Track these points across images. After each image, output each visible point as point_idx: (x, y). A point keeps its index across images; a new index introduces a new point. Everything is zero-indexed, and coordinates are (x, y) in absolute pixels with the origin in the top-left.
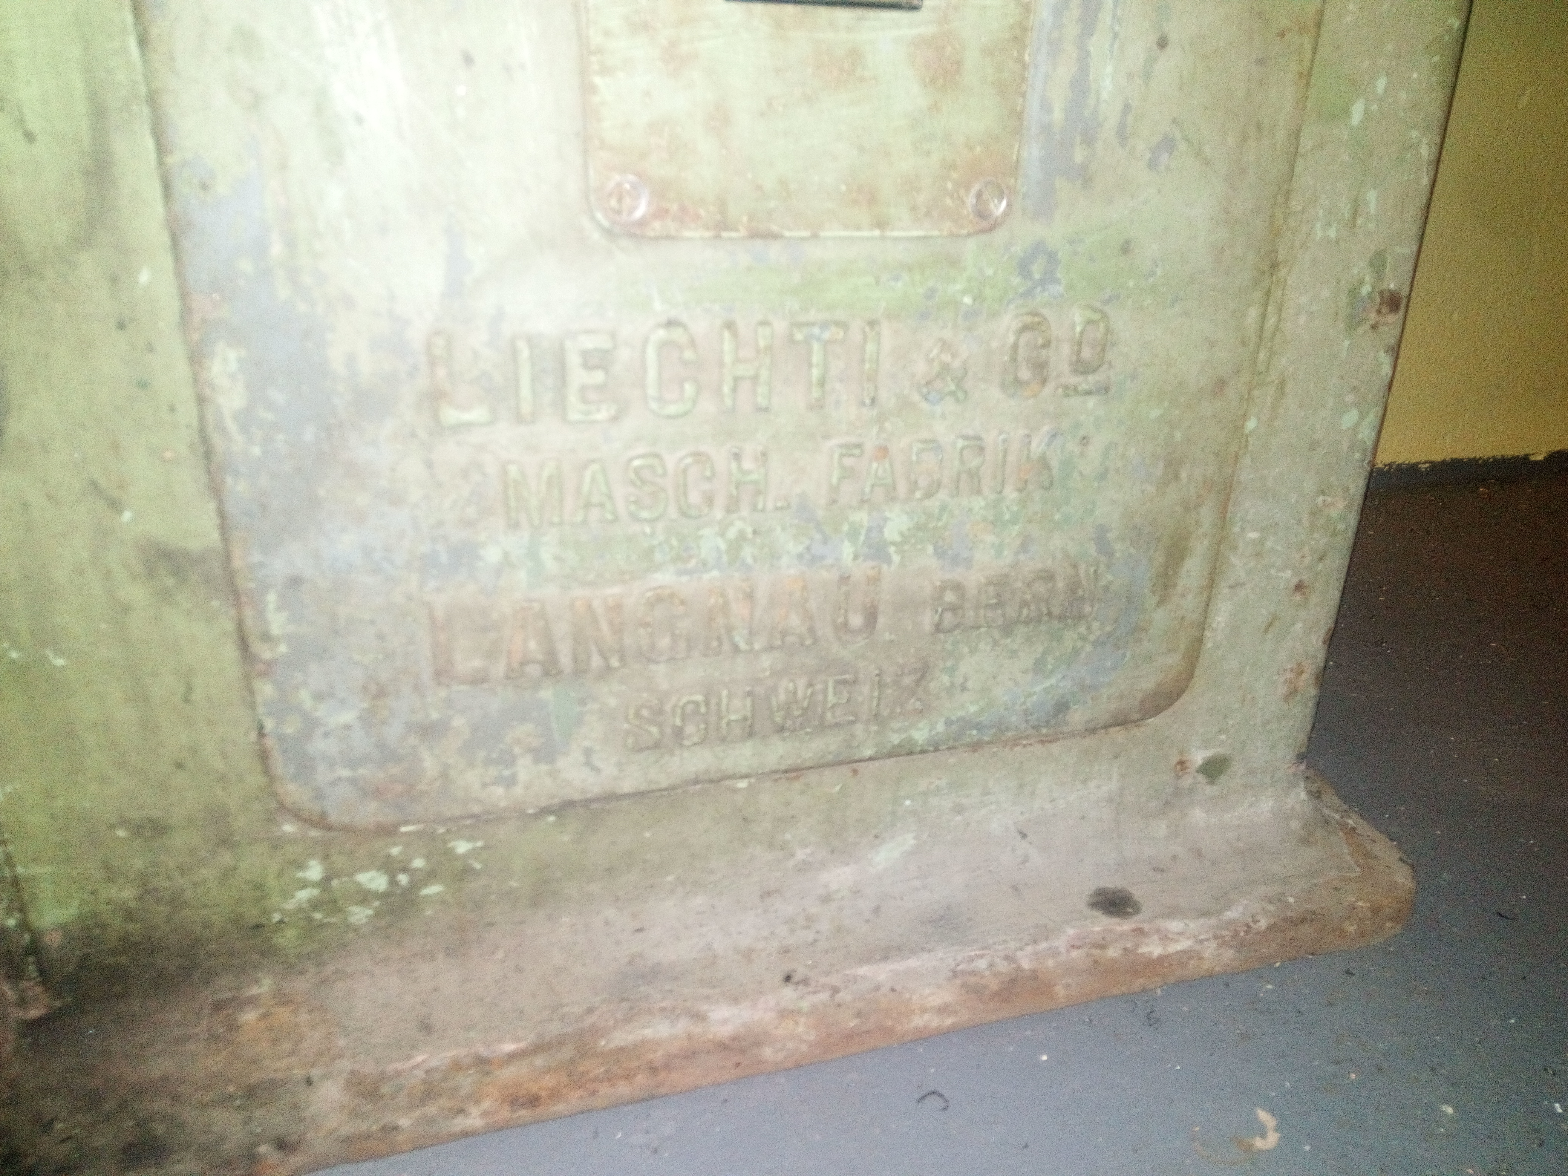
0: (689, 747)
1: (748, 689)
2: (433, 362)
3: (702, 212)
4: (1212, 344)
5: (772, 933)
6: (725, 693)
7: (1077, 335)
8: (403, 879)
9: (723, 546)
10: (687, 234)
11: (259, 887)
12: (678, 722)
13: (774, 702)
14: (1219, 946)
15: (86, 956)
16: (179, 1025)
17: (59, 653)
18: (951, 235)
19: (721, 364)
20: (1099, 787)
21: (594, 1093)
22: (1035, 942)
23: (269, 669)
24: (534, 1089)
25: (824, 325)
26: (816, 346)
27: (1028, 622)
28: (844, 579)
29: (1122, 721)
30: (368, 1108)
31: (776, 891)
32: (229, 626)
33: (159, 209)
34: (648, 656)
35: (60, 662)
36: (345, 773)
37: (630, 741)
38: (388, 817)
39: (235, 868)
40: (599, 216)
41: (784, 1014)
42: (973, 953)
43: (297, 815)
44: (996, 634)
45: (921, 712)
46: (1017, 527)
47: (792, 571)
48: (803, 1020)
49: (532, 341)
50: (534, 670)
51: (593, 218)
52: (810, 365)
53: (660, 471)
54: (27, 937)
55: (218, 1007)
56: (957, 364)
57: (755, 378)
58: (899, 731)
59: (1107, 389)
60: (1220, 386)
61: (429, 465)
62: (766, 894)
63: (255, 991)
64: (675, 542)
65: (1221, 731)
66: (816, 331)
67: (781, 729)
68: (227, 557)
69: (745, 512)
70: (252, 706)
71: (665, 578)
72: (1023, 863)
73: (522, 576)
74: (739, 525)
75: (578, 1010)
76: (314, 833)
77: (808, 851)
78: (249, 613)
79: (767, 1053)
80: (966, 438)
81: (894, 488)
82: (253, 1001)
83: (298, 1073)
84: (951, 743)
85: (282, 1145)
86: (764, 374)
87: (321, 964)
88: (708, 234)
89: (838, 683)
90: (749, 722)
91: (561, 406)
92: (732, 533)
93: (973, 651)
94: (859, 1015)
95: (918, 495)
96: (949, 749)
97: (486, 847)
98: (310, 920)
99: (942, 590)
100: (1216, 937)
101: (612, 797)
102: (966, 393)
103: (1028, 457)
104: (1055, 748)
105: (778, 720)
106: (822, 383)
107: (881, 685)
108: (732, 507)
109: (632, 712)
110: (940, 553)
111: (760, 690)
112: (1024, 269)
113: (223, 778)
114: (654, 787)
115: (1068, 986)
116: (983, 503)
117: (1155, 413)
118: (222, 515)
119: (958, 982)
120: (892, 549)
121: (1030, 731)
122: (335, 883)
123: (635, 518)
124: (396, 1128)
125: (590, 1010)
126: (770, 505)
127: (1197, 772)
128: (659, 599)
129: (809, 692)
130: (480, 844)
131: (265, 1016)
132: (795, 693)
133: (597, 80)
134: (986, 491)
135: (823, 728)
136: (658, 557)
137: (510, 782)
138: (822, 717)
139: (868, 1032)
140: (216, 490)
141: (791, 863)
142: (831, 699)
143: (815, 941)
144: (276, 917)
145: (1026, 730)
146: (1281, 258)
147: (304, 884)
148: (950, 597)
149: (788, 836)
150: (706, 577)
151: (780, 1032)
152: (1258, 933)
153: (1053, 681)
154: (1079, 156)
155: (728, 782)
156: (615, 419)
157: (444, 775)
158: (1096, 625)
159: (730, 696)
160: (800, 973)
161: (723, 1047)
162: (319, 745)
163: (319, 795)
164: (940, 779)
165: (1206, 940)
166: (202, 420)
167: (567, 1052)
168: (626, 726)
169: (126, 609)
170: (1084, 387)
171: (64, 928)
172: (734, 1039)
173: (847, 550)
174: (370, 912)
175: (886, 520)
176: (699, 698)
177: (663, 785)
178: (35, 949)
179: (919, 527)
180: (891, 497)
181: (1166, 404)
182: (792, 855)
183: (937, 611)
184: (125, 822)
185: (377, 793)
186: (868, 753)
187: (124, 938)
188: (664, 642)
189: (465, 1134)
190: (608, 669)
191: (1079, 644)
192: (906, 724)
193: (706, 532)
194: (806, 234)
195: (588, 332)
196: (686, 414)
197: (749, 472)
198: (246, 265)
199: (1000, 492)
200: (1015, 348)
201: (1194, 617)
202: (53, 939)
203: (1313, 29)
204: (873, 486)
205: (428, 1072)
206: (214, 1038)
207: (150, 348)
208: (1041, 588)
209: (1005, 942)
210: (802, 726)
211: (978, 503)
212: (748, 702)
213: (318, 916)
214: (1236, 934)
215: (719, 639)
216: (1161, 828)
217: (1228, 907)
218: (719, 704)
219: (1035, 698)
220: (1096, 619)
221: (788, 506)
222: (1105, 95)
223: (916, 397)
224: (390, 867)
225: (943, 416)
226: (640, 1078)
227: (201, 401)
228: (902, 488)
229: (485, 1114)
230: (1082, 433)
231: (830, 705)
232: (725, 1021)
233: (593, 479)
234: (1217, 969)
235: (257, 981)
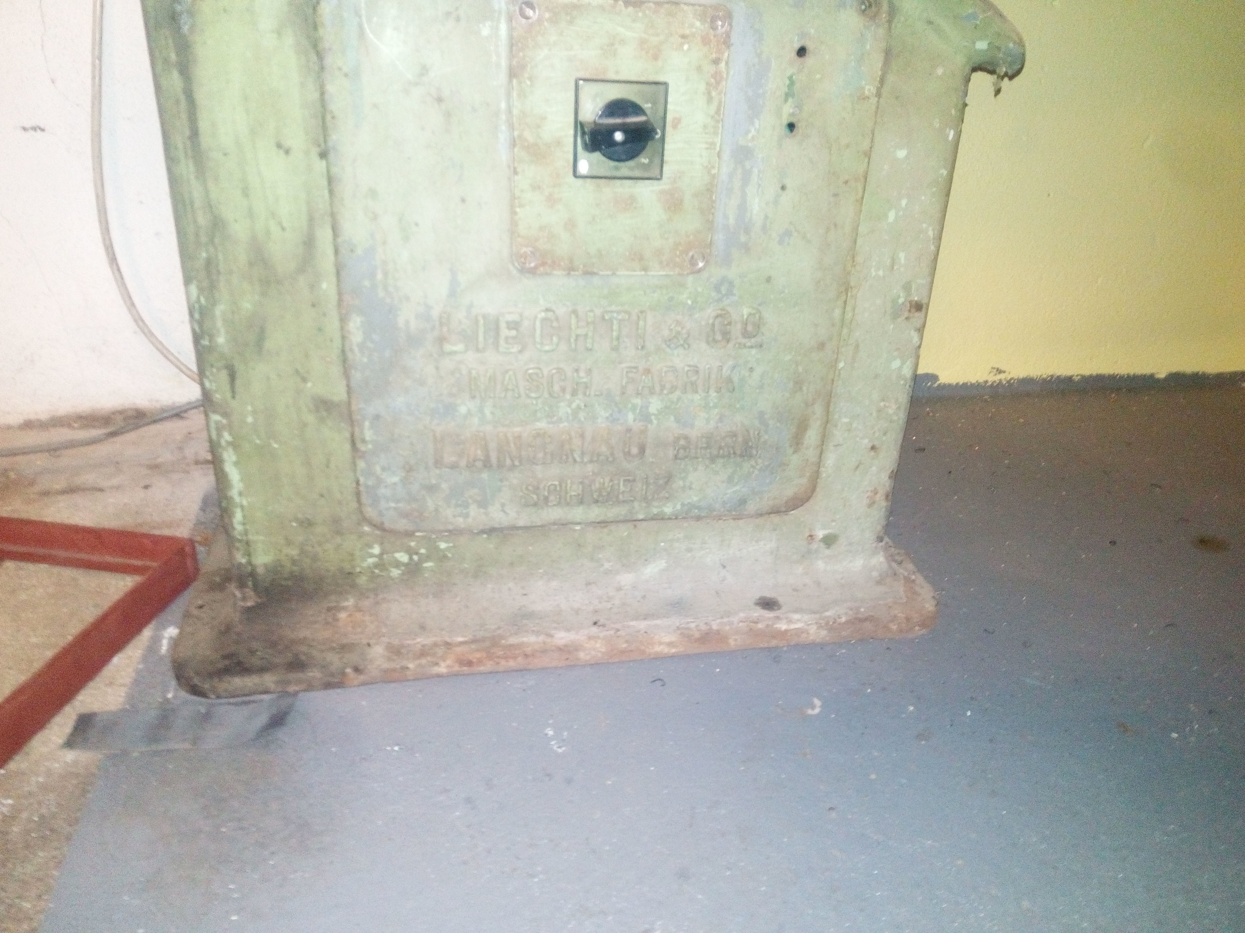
0: (550, 506)
1: (580, 480)
2: (441, 324)
3: (562, 264)
4: (816, 325)
5: (590, 602)
6: (569, 482)
7: (745, 320)
8: (415, 558)
9: (569, 411)
10: (555, 272)
11: (352, 555)
12: (546, 494)
13: (593, 488)
14: (818, 628)
15: (274, 580)
16: (312, 615)
17: (276, 442)
18: (679, 274)
19: (570, 328)
20: (765, 545)
21: (498, 663)
22: (722, 618)
23: (363, 455)
24: (471, 658)
25: (618, 312)
26: (615, 322)
27: (723, 457)
28: (629, 430)
29: (776, 511)
30: (395, 657)
31: (594, 583)
32: (347, 435)
33: (332, 257)
34: (533, 461)
35: (276, 446)
36: (393, 505)
37: (523, 500)
38: (410, 527)
39: (341, 545)
40: (516, 264)
41: (590, 638)
42: (689, 620)
43: (370, 523)
44: (707, 462)
45: (667, 498)
46: (717, 410)
47: (603, 425)
48: (599, 641)
49: (484, 317)
50: (479, 464)
51: (514, 265)
52: (612, 330)
53: (540, 375)
54: (250, 568)
55: (329, 609)
56: (684, 331)
57: (586, 335)
58: (656, 507)
59: (761, 346)
60: (822, 346)
61: (437, 368)
62: (588, 584)
63: (346, 604)
64: (547, 409)
65: (833, 521)
66: (615, 315)
67: (597, 502)
68: (349, 404)
69: (580, 396)
70: (355, 471)
71: (542, 425)
72: (723, 580)
73: (476, 420)
74: (577, 402)
75: (493, 627)
76: (378, 532)
77: (611, 564)
78: (357, 430)
79: (582, 655)
80: (689, 366)
81: (654, 389)
82: (344, 608)
83: (365, 641)
84: (684, 515)
85: (357, 670)
86: (590, 334)
87: (376, 595)
88: (564, 273)
89: (625, 481)
90: (580, 497)
91: (496, 345)
92: (574, 406)
93: (696, 470)
94: (627, 642)
95: (665, 392)
96: (684, 518)
97: (454, 547)
98: (373, 572)
99: (678, 439)
100: (816, 623)
101: (514, 528)
102: (689, 345)
103: (721, 377)
104: (741, 522)
105: (595, 496)
106: (618, 338)
107: (647, 484)
108: (574, 393)
109: (524, 487)
110: (677, 421)
111: (587, 482)
112: (717, 288)
113: (340, 503)
114: (534, 525)
115: (736, 640)
116: (699, 397)
117: (788, 358)
118: (348, 386)
119: (679, 632)
120: (653, 417)
121: (726, 513)
122: (385, 556)
123: (528, 396)
124: (407, 668)
125: (499, 628)
126: (592, 393)
127: (820, 541)
128: (538, 435)
129: (611, 484)
130: (451, 545)
131: (350, 615)
132: (604, 483)
133: (518, 210)
134: (700, 391)
135: (619, 502)
136: (539, 415)
137: (467, 516)
138: (617, 497)
139: (631, 651)
140: (347, 375)
141: (602, 569)
142: (622, 488)
143: (611, 608)
144: (358, 570)
145: (724, 511)
146: (852, 284)
147: (372, 556)
148: (682, 442)
149: (600, 556)
150: (561, 425)
151: (588, 646)
152: (840, 624)
153: (737, 488)
154: (743, 239)
155: (570, 526)
156: (520, 352)
157: (436, 510)
158: (760, 461)
159: (572, 483)
160: (602, 621)
161: (560, 649)
162: (382, 491)
163: (381, 514)
164: (679, 534)
165: (812, 624)
166: (343, 346)
167: (487, 644)
168: (521, 494)
169: (305, 425)
170: (749, 344)
171: (265, 565)
172: (566, 646)
173: (631, 416)
174: (399, 572)
175: (650, 403)
176: (557, 483)
177: (539, 524)
178: (253, 574)
179: (666, 407)
180: (652, 392)
181: (793, 353)
182: (603, 565)
183: (675, 449)
184: (296, 519)
185: (405, 515)
186: (641, 517)
187: (292, 573)
188: (540, 455)
189: (439, 676)
190: (514, 466)
191: (752, 470)
192: (661, 503)
193: (562, 404)
194: (609, 273)
195: (509, 313)
196: (553, 350)
197: (583, 378)
198: (367, 283)
199: (708, 392)
200: (713, 325)
201: (814, 460)
202: (260, 571)
203: (862, 179)
204: (643, 387)
205: (423, 646)
206: (327, 623)
207: (324, 315)
208: (729, 440)
209: (707, 617)
210: (607, 501)
211: (697, 397)
212: (581, 487)
213: (377, 571)
214: (827, 623)
215: (566, 455)
216: (800, 569)
217: (827, 610)
218: (566, 487)
219: (728, 496)
220: (760, 457)
221: (601, 394)
222: (755, 212)
223: (664, 346)
224: (411, 552)
225: (678, 355)
226: (520, 659)
227: (343, 338)
228: (657, 388)
229: (448, 667)
230: (750, 365)
231: (621, 491)
232: (562, 638)
233: (510, 379)
234: (817, 640)
235: (347, 600)
